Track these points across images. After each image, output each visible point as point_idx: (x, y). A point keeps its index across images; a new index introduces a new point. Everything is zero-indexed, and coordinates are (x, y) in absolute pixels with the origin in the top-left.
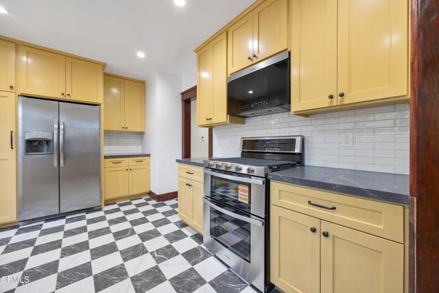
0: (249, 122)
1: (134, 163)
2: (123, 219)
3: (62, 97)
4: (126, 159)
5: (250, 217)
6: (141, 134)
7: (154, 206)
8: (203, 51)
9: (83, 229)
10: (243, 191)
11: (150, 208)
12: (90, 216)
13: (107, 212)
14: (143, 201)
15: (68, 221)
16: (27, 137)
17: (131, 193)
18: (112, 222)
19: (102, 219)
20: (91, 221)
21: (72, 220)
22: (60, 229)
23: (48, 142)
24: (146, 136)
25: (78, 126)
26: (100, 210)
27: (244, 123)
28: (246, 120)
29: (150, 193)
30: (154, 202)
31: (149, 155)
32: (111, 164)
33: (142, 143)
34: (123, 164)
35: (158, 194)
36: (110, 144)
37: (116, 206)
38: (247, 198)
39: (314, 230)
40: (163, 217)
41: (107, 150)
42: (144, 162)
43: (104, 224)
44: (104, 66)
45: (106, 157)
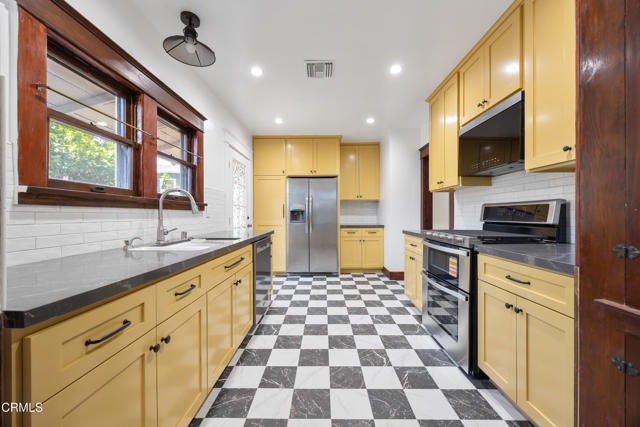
0: (497, 182)
1: (367, 234)
2: (354, 287)
3: (311, 174)
4: (359, 229)
5: (457, 291)
6: (376, 202)
7: (385, 282)
8: (434, 100)
9: (324, 287)
10: (453, 263)
11: (381, 283)
12: (329, 279)
13: (342, 279)
14: (376, 276)
15: (314, 279)
16: (292, 209)
17: (364, 266)
18: (344, 287)
19: (338, 283)
20: (330, 283)
21: (318, 279)
22: (310, 283)
23: (303, 212)
24: (381, 204)
25: (321, 198)
26: (337, 276)
27: (490, 184)
28: (493, 180)
29: (384, 270)
30: (387, 279)
31: (383, 227)
32: (346, 234)
33: (377, 213)
34: (356, 234)
35: (390, 271)
36: (346, 214)
37: (350, 276)
38: (456, 271)
39: (508, 306)
40: (391, 293)
41: (343, 220)
42: (378, 234)
43: (339, 287)
44: (339, 138)
45: (342, 227)
